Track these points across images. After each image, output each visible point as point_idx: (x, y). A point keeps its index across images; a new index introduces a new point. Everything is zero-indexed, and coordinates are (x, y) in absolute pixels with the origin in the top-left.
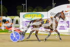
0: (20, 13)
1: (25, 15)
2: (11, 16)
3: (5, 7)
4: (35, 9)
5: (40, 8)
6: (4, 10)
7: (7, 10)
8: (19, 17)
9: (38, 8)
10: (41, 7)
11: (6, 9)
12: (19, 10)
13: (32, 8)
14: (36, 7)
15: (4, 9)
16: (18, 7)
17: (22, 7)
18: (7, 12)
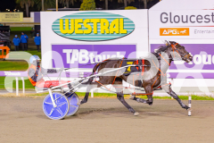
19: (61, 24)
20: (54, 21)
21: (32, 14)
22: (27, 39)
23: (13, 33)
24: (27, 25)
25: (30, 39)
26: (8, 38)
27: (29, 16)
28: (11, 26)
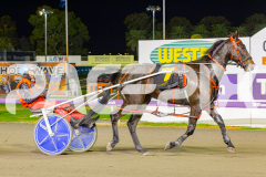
0: (140, 42)
1: (160, 50)
2: (105, 56)
3: (79, 19)
4: (201, 27)
5: (221, 23)
6: (75, 32)
7: (87, 32)
8: (136, 59)
9: (210, 24)
10: (223, 18)
11: (83, 27)
12: (133, 32)
13: (188, 22)
14: (204, 19)
15: (77, 28)
16: (129, 18)
17: (147, 17)
18: (87, 38)
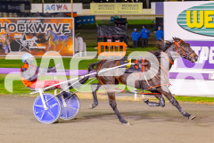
19: (188, 17)
20: (180, 13)
21: (153, 4)
22: (148, 34)
23: (131, 27)
24: (147, 18)
25: (151, 34)
26: (124, 33)
27: (150, 7)
28: (128, 18)
